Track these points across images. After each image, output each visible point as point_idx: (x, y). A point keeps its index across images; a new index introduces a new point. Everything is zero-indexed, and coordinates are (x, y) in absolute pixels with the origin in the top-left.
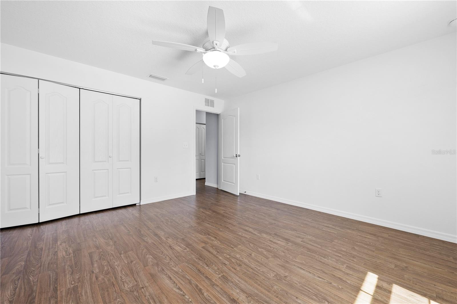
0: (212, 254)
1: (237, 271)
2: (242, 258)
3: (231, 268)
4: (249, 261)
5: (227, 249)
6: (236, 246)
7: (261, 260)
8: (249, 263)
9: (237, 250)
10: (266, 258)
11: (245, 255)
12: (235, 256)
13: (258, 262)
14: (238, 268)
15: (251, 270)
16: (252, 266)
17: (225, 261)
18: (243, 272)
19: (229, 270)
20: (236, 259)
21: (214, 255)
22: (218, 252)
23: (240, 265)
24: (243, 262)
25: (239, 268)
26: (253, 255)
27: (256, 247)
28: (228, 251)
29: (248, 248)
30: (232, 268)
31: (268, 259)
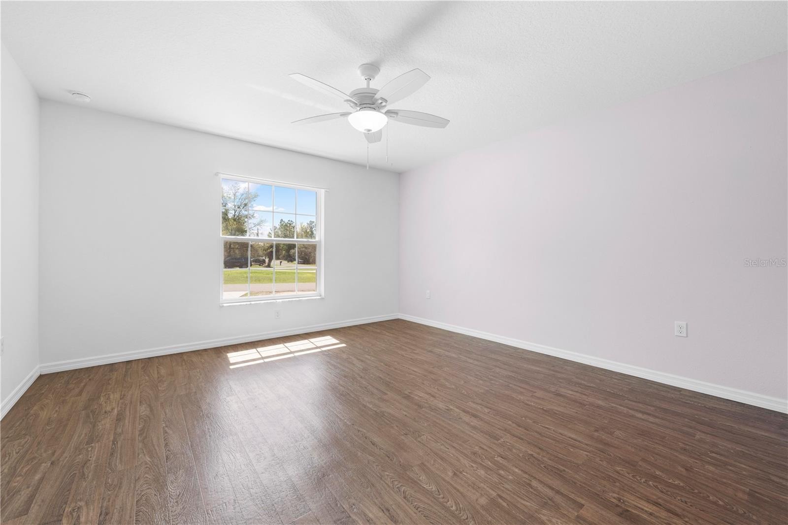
0: (541, 482)
1: (477, 446)
2: (472, 466)
3: (488, 449)
4: (459, 460)
5: (514, 494)
6: (493, 501)
7: (435, 461)
8: (459, 456)
9: (488, 489)
10: (425, 465)
11: (467, 473)
12: (489, 473)
13: (442, 459)
14: (478, 450)
15: (455, 445)
16: (453, 451)
17: (504, 463)
18: (467, 443)
19: (491, 448)
20: (485, 466)
21: (535, 478)
22: (529, 485)
23: (475, 453)
24: (469, 460)
25: (475, 450)
26: (450, 474)
27: (442, 496)
28: (507, 486)
29: (461, 493)
30: (486, 450)
31: (423, 463)
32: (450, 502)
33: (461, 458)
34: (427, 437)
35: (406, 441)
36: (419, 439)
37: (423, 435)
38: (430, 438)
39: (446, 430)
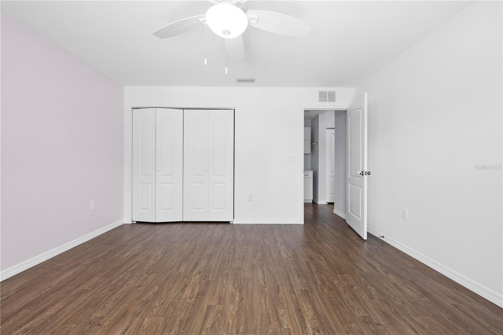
32: (363, 280)
33: (342, 292)
34: (359, 313)
35: (380, 319)
36: (367, 315)
37: (361, 317)
38: (357, 312)
39: (338, 312)
